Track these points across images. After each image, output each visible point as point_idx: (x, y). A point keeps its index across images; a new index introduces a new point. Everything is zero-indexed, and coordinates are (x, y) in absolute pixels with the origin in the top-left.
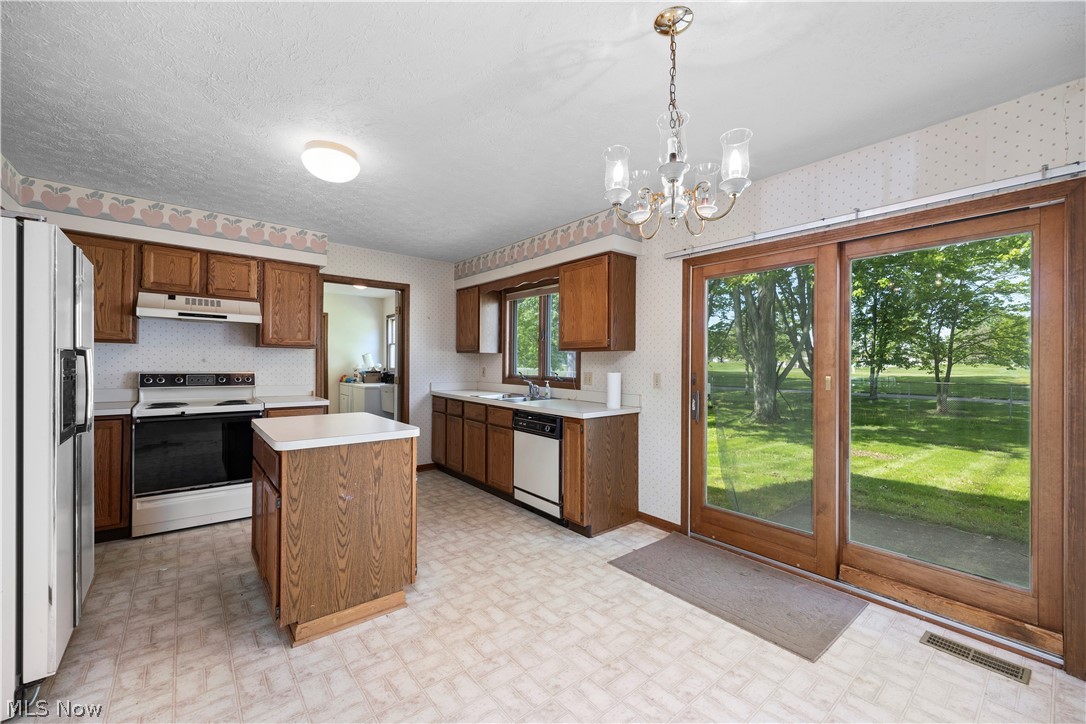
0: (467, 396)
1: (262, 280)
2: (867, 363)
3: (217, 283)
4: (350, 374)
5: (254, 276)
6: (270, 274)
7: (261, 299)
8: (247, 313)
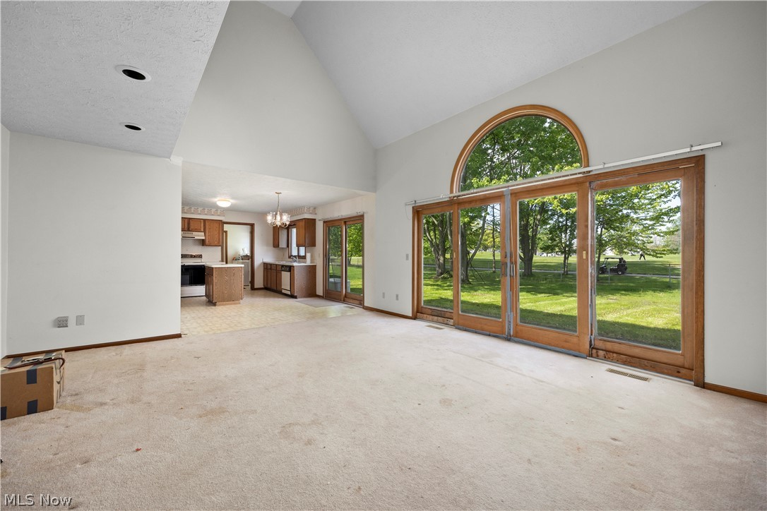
0: (277, 263)
1: (205, 225)
2: (562, 253)
3: (192, 227)
4: (237, 257)
5: (202, 225)
6: (207, 223)
7: (205, 232)
8: (200, 236)
